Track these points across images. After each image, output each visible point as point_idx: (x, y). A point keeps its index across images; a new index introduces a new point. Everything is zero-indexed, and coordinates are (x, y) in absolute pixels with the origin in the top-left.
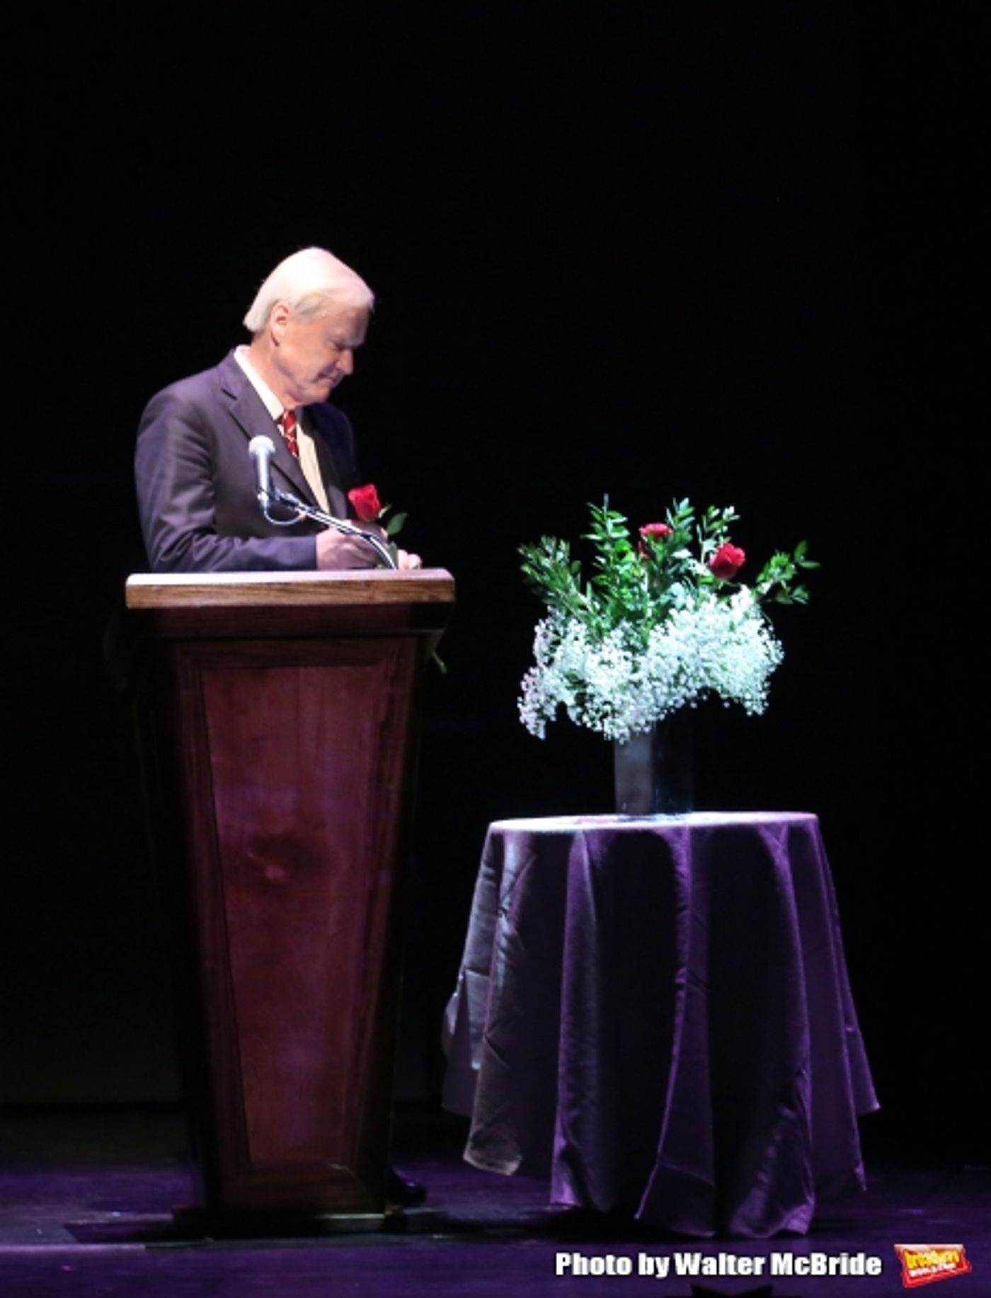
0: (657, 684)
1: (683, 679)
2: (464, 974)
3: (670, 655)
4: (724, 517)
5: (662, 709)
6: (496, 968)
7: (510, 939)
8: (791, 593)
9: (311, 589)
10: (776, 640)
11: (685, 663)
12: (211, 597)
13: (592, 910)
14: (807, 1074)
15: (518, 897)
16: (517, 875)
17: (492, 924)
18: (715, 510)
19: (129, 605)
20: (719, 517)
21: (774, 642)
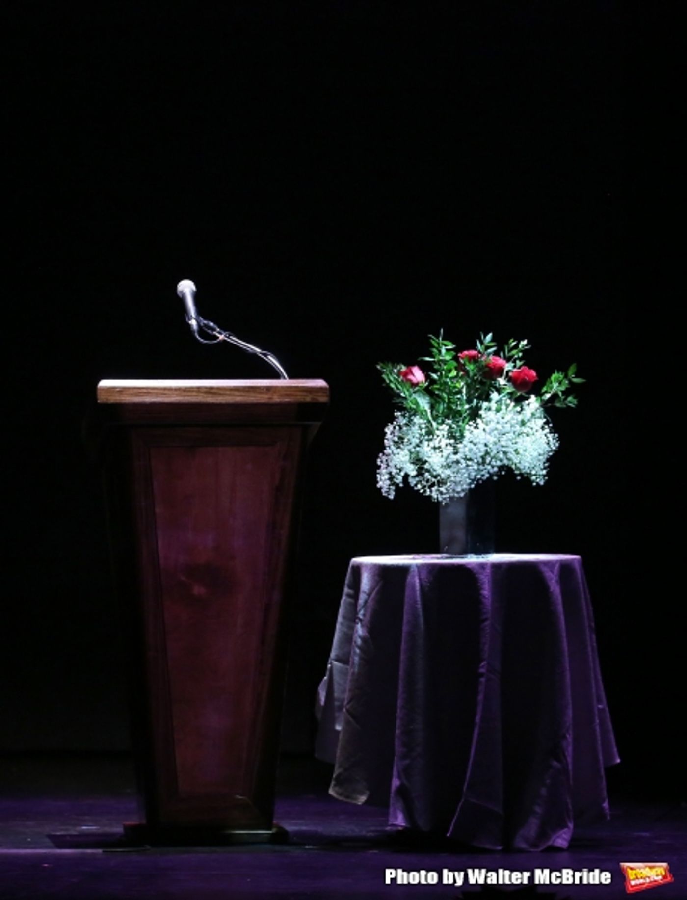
0: (470, 463)
1: (488, 460)
2: (331, 663)
3: (479, 442)
4: (520, 346)
5: (473, 480)
6: (354, 660)
7: (364, 639)
8: (565, 399)
9: (228, 392)
10: (554, 433)
11: (490, 448)
12: (157, 397)
13: (421, 620)
14: (569, 737)
15: (369, 610)
16: (369, 595)
17: (352, 628)
18: (513, 341)
19: (99, 401)
20: (516, 347)
21: (552, 435)
